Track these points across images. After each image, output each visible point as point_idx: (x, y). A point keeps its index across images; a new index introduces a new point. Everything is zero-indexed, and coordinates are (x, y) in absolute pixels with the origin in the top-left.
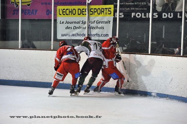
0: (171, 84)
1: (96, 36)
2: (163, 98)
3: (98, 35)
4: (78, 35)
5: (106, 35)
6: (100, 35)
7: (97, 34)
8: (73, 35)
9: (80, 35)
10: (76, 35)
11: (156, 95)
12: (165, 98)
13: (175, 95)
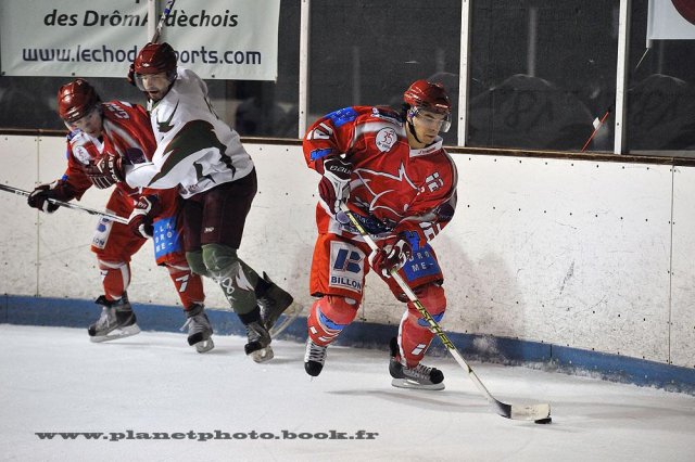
0: (565, 292)
1: (198, 59)
2: (530, 365)
3: (207, 58)
4: (108, 54)
5: (248, 53)
6: (220, 56)
7: (203, 52)
8: (84, 56)
9: (121, 55)
10: (99, 55)
11: (493, 350)
12: (538, 365)
13: (588, 347)
